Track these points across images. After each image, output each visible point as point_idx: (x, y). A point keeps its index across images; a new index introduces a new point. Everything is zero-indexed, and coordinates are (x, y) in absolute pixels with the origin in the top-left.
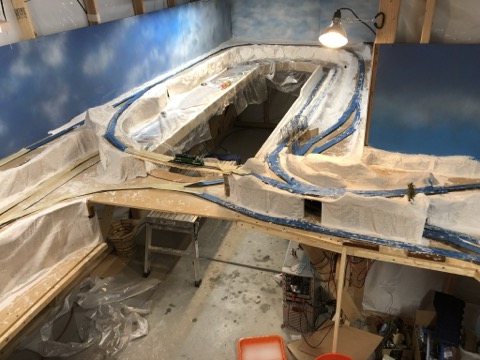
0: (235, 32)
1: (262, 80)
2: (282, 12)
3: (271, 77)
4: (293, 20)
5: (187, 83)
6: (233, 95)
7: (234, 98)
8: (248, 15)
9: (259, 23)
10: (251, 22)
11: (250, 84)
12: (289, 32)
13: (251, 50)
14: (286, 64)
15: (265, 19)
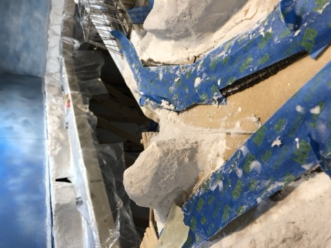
0: (35, 72)
1: (78, 54)
2: (14, 19)
3: (77, 44)
4: (24, 8)
5: (59, 149)
6: (80, 96)
7: (84, 96)
8: (17, 57)
9: (26, 46)
10: (25, 54)
11: (76, 70)
12: (37, 15)
13: (51, 61)
14: (66, 23)
15: (21, 39)
